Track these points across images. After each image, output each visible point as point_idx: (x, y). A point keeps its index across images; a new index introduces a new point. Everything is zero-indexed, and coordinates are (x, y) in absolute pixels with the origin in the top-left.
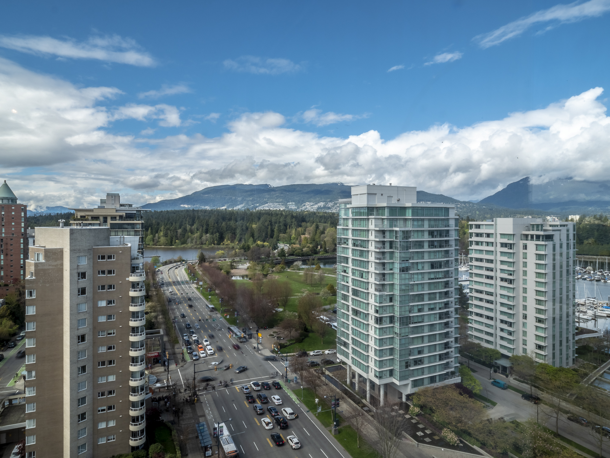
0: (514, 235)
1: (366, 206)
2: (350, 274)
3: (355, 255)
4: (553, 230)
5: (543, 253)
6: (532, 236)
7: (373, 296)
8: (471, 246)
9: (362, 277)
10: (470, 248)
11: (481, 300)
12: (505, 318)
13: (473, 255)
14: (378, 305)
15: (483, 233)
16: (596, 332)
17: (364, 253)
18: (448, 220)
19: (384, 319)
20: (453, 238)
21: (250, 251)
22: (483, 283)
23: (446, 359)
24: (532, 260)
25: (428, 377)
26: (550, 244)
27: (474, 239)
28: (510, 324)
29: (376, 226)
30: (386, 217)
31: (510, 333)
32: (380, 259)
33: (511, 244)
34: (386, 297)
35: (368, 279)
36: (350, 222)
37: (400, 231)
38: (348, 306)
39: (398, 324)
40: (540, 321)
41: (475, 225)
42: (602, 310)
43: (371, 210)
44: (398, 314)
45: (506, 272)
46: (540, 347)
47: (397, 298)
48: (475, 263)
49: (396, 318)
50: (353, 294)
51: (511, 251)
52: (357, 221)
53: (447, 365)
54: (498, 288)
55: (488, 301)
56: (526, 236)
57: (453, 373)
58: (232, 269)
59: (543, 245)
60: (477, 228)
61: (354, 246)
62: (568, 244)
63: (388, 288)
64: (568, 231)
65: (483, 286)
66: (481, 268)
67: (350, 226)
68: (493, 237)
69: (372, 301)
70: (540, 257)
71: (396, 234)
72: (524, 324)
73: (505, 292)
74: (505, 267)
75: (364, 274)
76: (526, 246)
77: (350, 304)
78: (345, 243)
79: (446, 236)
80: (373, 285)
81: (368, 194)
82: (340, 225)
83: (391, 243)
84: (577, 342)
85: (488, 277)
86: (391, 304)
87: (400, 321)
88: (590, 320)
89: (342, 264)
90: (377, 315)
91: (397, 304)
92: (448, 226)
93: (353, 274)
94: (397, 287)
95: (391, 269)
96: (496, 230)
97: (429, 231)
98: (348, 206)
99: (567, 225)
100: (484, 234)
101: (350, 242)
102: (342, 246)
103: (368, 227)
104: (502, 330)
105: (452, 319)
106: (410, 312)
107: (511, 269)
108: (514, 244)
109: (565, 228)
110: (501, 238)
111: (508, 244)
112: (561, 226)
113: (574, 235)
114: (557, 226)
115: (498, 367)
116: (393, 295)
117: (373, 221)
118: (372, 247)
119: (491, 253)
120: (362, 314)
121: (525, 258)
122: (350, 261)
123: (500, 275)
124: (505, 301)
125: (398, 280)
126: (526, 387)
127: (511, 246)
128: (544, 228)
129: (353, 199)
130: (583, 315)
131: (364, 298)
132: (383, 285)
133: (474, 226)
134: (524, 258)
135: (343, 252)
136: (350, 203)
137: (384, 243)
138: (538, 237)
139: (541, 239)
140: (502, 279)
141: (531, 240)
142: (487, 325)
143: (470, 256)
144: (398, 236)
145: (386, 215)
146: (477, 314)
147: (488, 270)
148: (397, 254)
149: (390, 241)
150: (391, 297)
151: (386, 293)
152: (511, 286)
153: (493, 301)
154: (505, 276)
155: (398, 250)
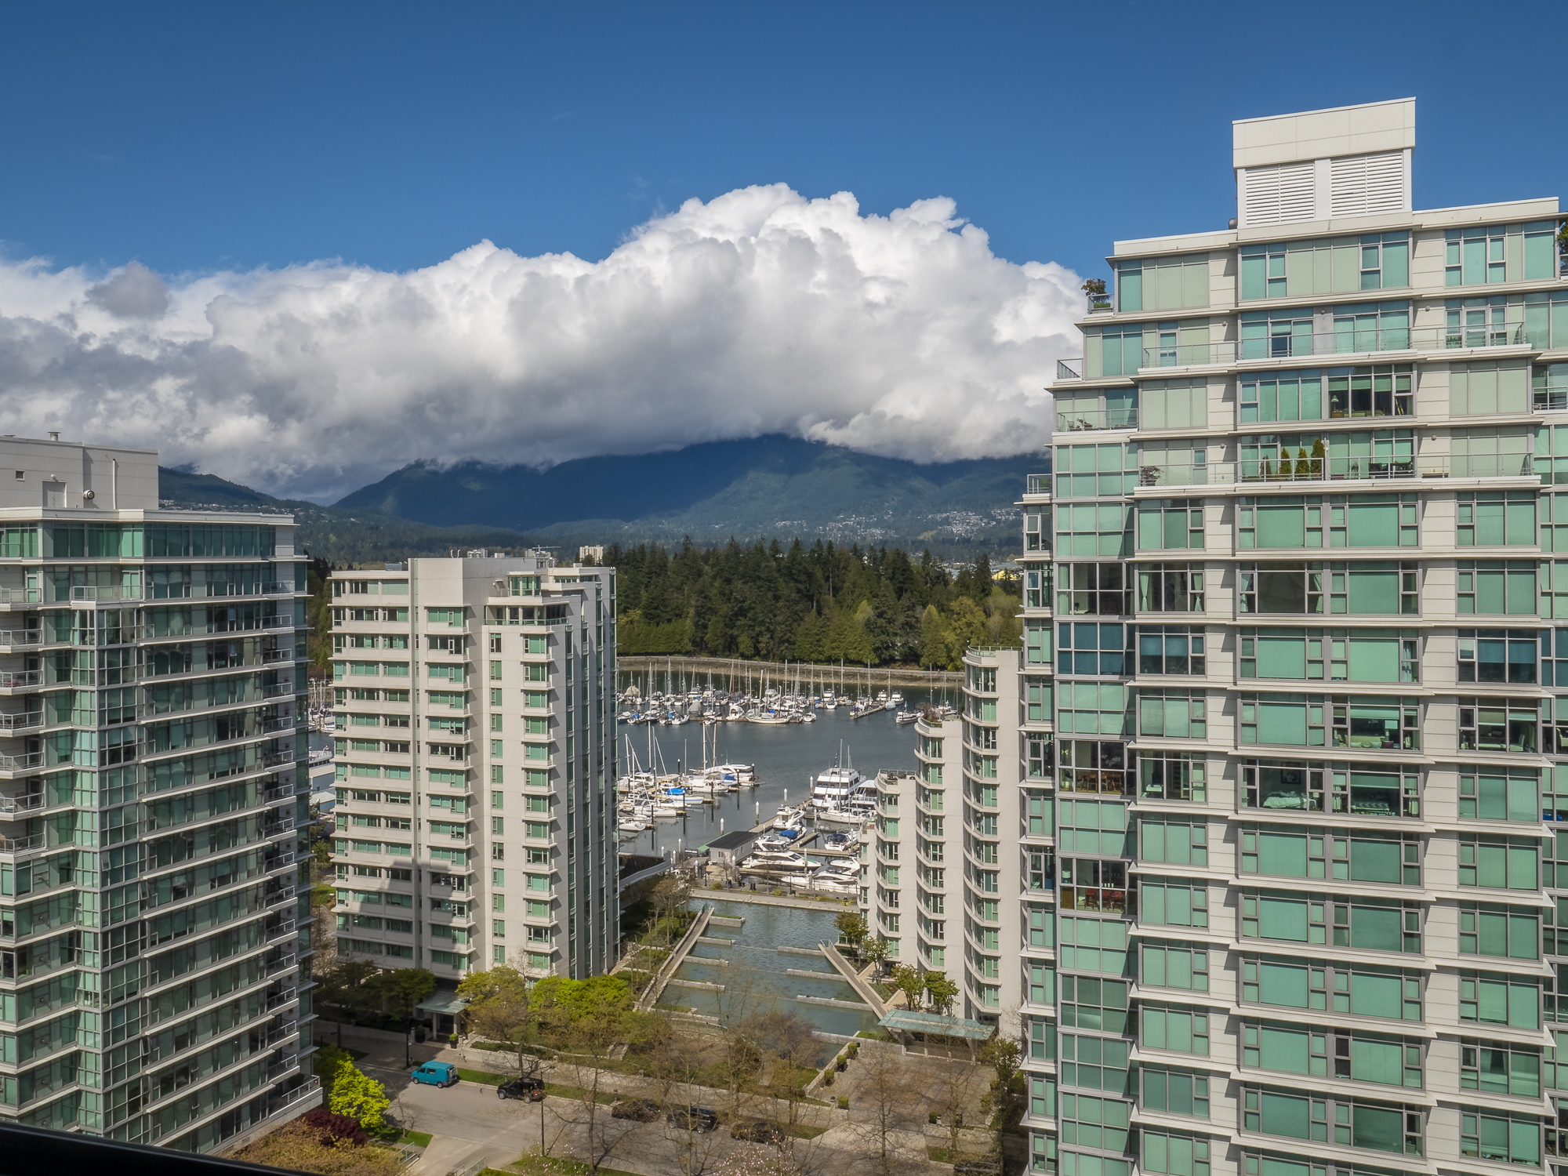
0: (465, 610)
4: (566, 593)
5: (541, 658)
6: (514, 610)
8: (339, 651)
10: (336, 656)
11: (372, 820)
12: (444, 866)
13: (346, 679)
14: (9, 902)
15: (377, 608)
16: (660, 860)
18: (272, 567)
19: (36, 952)
20: (291, 629)
22: (378, 767)
23: (272, 1039)
24: (514, 680)
25: (214, 1121)
26: (557, 630)
27: (349, 626)
28: (461, 883)
30: (40, 562)
32: (18, 723)
33: (457, 638)
34: (46, 868)
37: (101, 611)
39: (98, 959)
40: (536, 855)
41: (351, 581)
42: (667, 801)
44: (98, 920)
45: (444, 725)
46: (538, 933)
47: (90, 865)
48: (352, 705)
49: (88, 941)
53: (275, 1063)
54: (424, 775)
55: (394, 823)
56: (498, 611)
57: (296, 1082)
59: (541, 637)
60: (357, 591)
62: (599, 628)
63: (51, 830)
64: (598, 592)
65: (378, 776)
66: (371, 717)
68: (406, 620)
70: (534, 669)
71: (83, 623)
72: (497, 874)
73: (443, 787)
74: (443, 709)
76: (498, 641)
79: (267, 624)
85: (393, 746)
86: (68, 888)
87: (105, 946)
90: (9, 943)
91: (88, 883)
92: (275, 589)
94: (90, 823)
95: (66, 758)
96: (414, 594)
97: (209, 608)
99: (596, 576)
100: (380, 612)
104: (436, 904)
106: (142, 905)
107: (460, 713)
108: (466, 637)
109: (593, 584)
110: (430, 620)
111: (451, 637)
112: (583, 579)
113: (612, 602)
114: (574, 579)
115: (428, 1024)
116: (74, 854)
119: (402, 669)
121: (496, 676)
123: (428, 734)
124: (444, 814)
125: (95, 796)
126: (508, 1061)
127: (459, 643)
128: (544, 586)
130: (629, 821)
132: (31, 823)
133: (347, 583)
134: (493, 678)
137: (31, 660)
138: (529, 612)
139: (536, 618)
140: (434, 748)
141: (511, 623)
142: (391, 899)
143: (336, 683)
144: (92, 632)
145: (40, 554)
146: (361, 870)
147: (393, 723)
148: (88, 700)
149: (58, 652)
150: (64, 861)
151: (44, 852)
152: (460, 765)
153: (409, 820)
154: (444, 736)
155: (92, 682)
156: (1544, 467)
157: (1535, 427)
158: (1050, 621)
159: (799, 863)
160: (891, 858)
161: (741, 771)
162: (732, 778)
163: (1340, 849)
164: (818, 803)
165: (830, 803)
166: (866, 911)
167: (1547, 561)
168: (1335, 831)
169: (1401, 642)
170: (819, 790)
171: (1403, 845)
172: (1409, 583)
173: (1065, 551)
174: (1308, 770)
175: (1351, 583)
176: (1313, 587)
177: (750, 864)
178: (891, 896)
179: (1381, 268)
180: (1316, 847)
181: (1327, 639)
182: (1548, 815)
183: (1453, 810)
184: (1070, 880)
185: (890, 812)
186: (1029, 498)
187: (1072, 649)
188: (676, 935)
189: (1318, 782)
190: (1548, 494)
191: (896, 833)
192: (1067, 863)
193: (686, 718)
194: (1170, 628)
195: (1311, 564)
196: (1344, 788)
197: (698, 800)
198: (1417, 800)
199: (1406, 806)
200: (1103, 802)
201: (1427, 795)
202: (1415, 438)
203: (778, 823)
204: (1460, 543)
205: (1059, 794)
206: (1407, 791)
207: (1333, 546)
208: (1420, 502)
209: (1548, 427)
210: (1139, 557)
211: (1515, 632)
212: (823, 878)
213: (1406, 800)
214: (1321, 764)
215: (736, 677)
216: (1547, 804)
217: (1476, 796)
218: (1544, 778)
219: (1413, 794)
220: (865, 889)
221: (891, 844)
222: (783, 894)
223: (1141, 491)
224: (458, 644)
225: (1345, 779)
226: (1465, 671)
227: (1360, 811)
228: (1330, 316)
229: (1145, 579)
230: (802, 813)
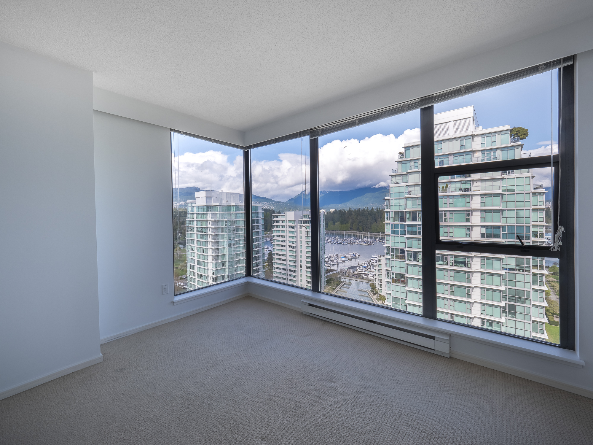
0: (295, 221)
1: (205, 205)
2: (196, 251)
3: (198, 238)
6: (304, 221)
7: (211, 264)
8: (274, 228)
9: (204, 252)
10: (273, 229)
11: (279, 259)
12: (291, 268)
13: (275, 233)
14: (214, 269)
16: (336, 270)
17: (205, 236)
18: (258, 213)
19: (218, 278)
20: (261, 224)
24: (304, 234)
28: (294, 271)
29: (212, 218)
30: (219, 212)
31: (294, 277)
32: (215, 239)
34: (220, 264)
35: (207, 253)
36: (195, 215)
37: (228, 221)
38: (195, 273)
40: (308, 267)
42: (341, 259)
43: (209, 208)
44: (228, 273)
45: (291, 242)
47: (227, 264)
48: (276, 238)
49: (226, 276)
50: (198, 264)
51: (294, 230)
52: (199, 215)
54: (288, 251)
55: (283, 260)
56: (301, 221)
59: (309, 226)
60: (277, 218)
61: (198, 232)
63: (220, 258)
65: (280, 251)
66: (279, 241)
67: (195, 219)
68: (285, 223)
69: (210, 267)
70: (307, 232)
71: (225, 223)
72: (301, 270)
73: (291, 254)
74: (291, 239)
75: (205, 250)
76: (301, 227)
77: (196, 271)
78: (192, 230)
79: (256, 223)
80: (211, 257)
81: (206, 197)
82: (189, 218)
83: (223, 228)
84: (326, 277)
85: (283, 246)
86: (223, 267)
88: (335, 265)
89: (190, 245)
90: (214, 276)
91: (226, 267)
92: (258, 217)
93: (198, 251)
94: (226, 257)
95: (222, 246)
96: (286, 218)
98: (193, 205)
100: (281, 221)
101: (195, 229)
102: (190, 232)
103: (207, 219)
104: (290, 275)
105: (261, 272)
107: (294, 240)
108: (295, 226)
110: (289, 223)
111: (292, 226)
113: (324, 220)
117: (210, 215)
118: (210, 232)
119: (284, 232)
120: (204, 277)
121: (301, 234)
122: (195, 242)
123: (289, 244)
124: (291, 259)
125: (227, 252)
128: (309, 217)
129: (197, 200)
130: (332, 263)
131: (205, 266)
132: (218, 256)
133: (275, 216)
135: (190, 237)
136: (195, 203)
137: (217, 229)
139: (308, 223)
140: (290, 246)
141: (303, 224)
142: (283, 274)
143: (273, 234)
144: (227, 224)
146: (278, 268)
147: (283, 242)
148: (226, 236)
150: (223, 263)
151: (219, 261)
152: (294, 250)
153: (285, 259)
154: (291, 244)
155: (227, 233)
156: (504, 188)
157: (503, 179)
158: (389, 223)
159: (366, 273)
160: (380, 272)
161: (356, 254)
162: (355, 255)
163: (452, 274)
164: (372, 261)
165: (374, 261)
166: (376, 283)
167: (506, 210)
168: (450, 270)
169: (466, 228)
170: (372, 259)
171: (466, 274)
172: (468, 215)
173: (392, 209)
174: (444, 256)
175: (454, 215)
176: (445, 216)
177: (355, 272)
178: (380, 281)
179: (465, 144)
180: (446, 273)
181: (448, 227)
182: (505, 269)
183: (480, 267)
184: (394, 277)
185: (380, 263)
186: (386, 198)
187: (394, 229)
188: (338, 285)
189: (446, 259)
190: (506, 194)
191: (381, 268)
192: (393, 274)
193: (347, 243)
194: (413, 225)
195: (445, 211)
196: (452, 261)
197: (347, 259)
198: (470, 264)
199: (467, 265)
200: (400, 261)
201: (473, 263)
202: (471, 183)
203: (363, 265)
204: (481, 206)
205: (391, 259)
206: (467, 262)
207: (449, 207)
208: (471, 197)
209: (506, 179)
210: (406, 210)
211: (494, 226)
212: (370, 276)
213: (467, 264)
214: (447, 255)
215: (358, 235)
216: (505, 266)
217: (485, 264)
218: (504, 260)
219: (469, 263)
220: (376, 279)
221: (380, 270)
222: (361, 279)
223: (407, 196)
224: (294, 227)
225: (453, 259)
226: (482, 235)
227: (456, 266)
228: (453, 156)
229: (408, 215)
230: (368, 263)
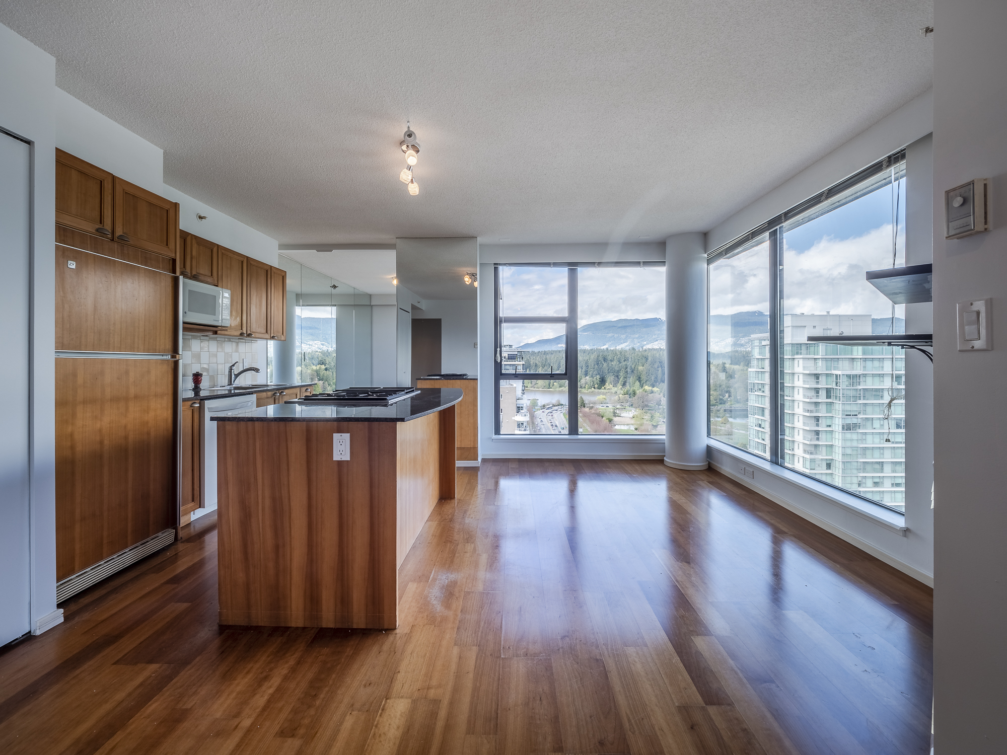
7: (801, 460)
21: (636, 397)
29: (805, 368)
30: (820, 357)
32: (811, 412)
34: (820, 462)
35: (793, 436)
37: (844, 375)
43: (797, 348)
47: (838, 465)
58: (615, 416)
63: (823, 450)
69: (799, 465)
71: (837, 379)
78: (760, 390)
80: (801, 445)
82: (753, 367)
83: (828, 391)
86: (830, 471)
89: (756, 416)
91: (838, 472)
94: (838, 450)
95: (829, 426)
102: (756, 393)
106: (859, 485)
116: (832, 459)
117: (801, 361)
118: (798, 396)
125: (840, 441)
132: (816, 446)
135: (756, 402)
137: (817, 390)
144: (840, 382)
145: (821, 354)
148: (838, 406)
149: (827, 388)
150: (828, 462)
151: (821, 457)
155: (840, 400)
